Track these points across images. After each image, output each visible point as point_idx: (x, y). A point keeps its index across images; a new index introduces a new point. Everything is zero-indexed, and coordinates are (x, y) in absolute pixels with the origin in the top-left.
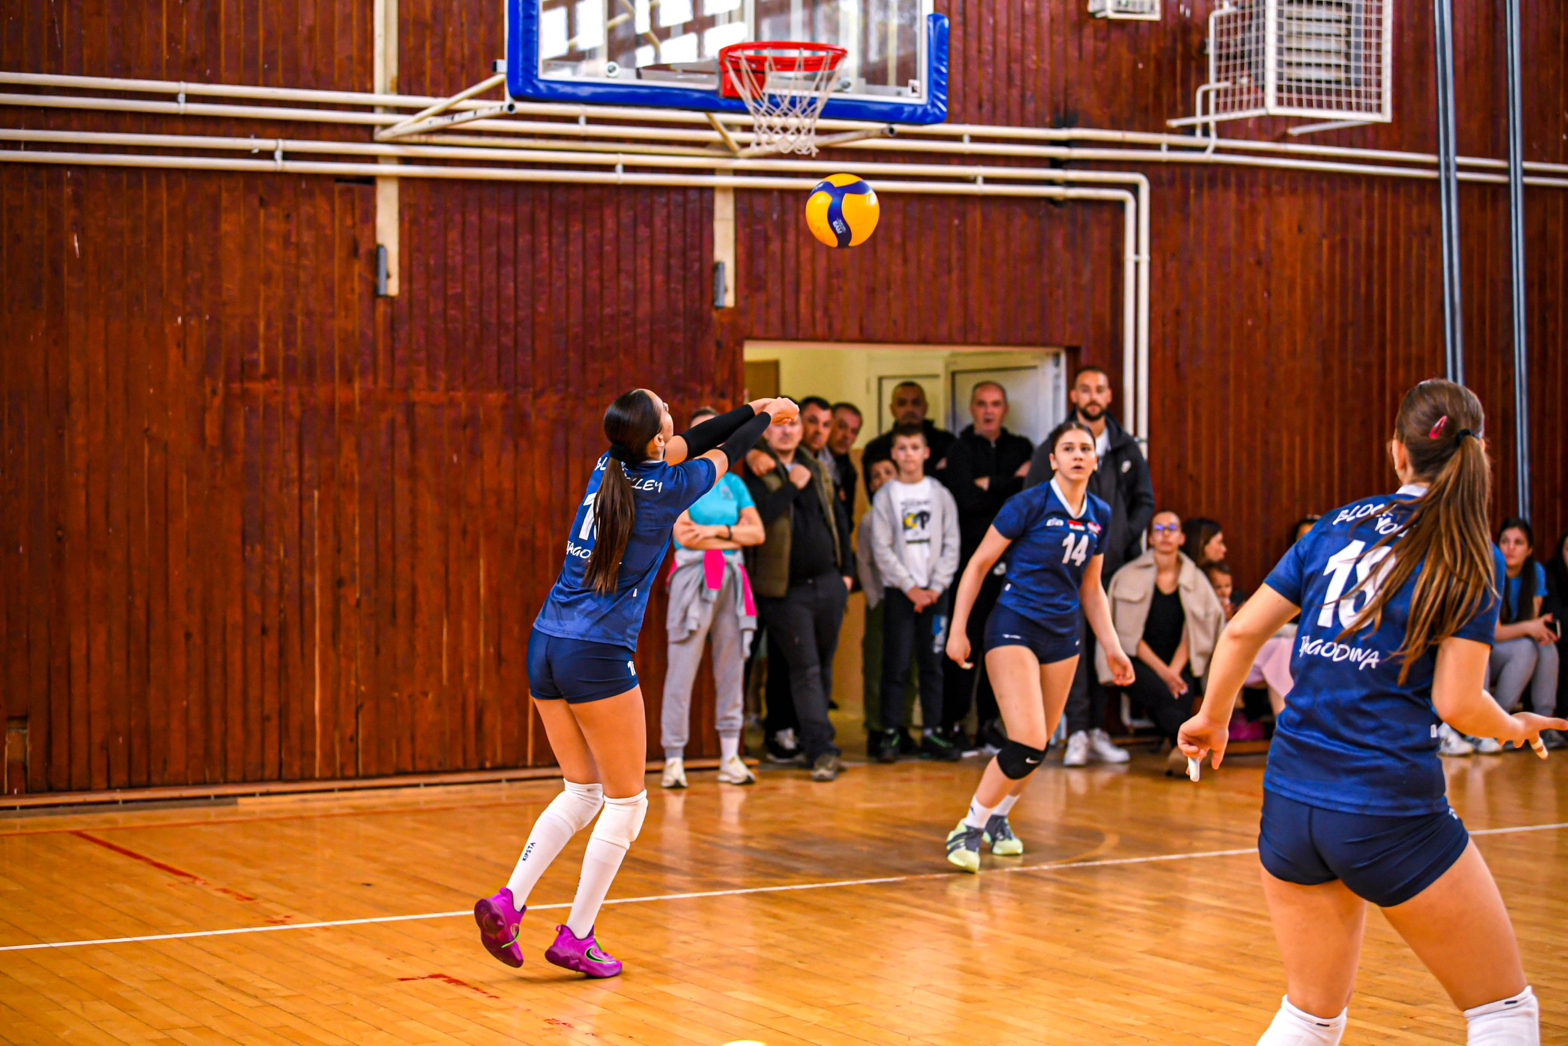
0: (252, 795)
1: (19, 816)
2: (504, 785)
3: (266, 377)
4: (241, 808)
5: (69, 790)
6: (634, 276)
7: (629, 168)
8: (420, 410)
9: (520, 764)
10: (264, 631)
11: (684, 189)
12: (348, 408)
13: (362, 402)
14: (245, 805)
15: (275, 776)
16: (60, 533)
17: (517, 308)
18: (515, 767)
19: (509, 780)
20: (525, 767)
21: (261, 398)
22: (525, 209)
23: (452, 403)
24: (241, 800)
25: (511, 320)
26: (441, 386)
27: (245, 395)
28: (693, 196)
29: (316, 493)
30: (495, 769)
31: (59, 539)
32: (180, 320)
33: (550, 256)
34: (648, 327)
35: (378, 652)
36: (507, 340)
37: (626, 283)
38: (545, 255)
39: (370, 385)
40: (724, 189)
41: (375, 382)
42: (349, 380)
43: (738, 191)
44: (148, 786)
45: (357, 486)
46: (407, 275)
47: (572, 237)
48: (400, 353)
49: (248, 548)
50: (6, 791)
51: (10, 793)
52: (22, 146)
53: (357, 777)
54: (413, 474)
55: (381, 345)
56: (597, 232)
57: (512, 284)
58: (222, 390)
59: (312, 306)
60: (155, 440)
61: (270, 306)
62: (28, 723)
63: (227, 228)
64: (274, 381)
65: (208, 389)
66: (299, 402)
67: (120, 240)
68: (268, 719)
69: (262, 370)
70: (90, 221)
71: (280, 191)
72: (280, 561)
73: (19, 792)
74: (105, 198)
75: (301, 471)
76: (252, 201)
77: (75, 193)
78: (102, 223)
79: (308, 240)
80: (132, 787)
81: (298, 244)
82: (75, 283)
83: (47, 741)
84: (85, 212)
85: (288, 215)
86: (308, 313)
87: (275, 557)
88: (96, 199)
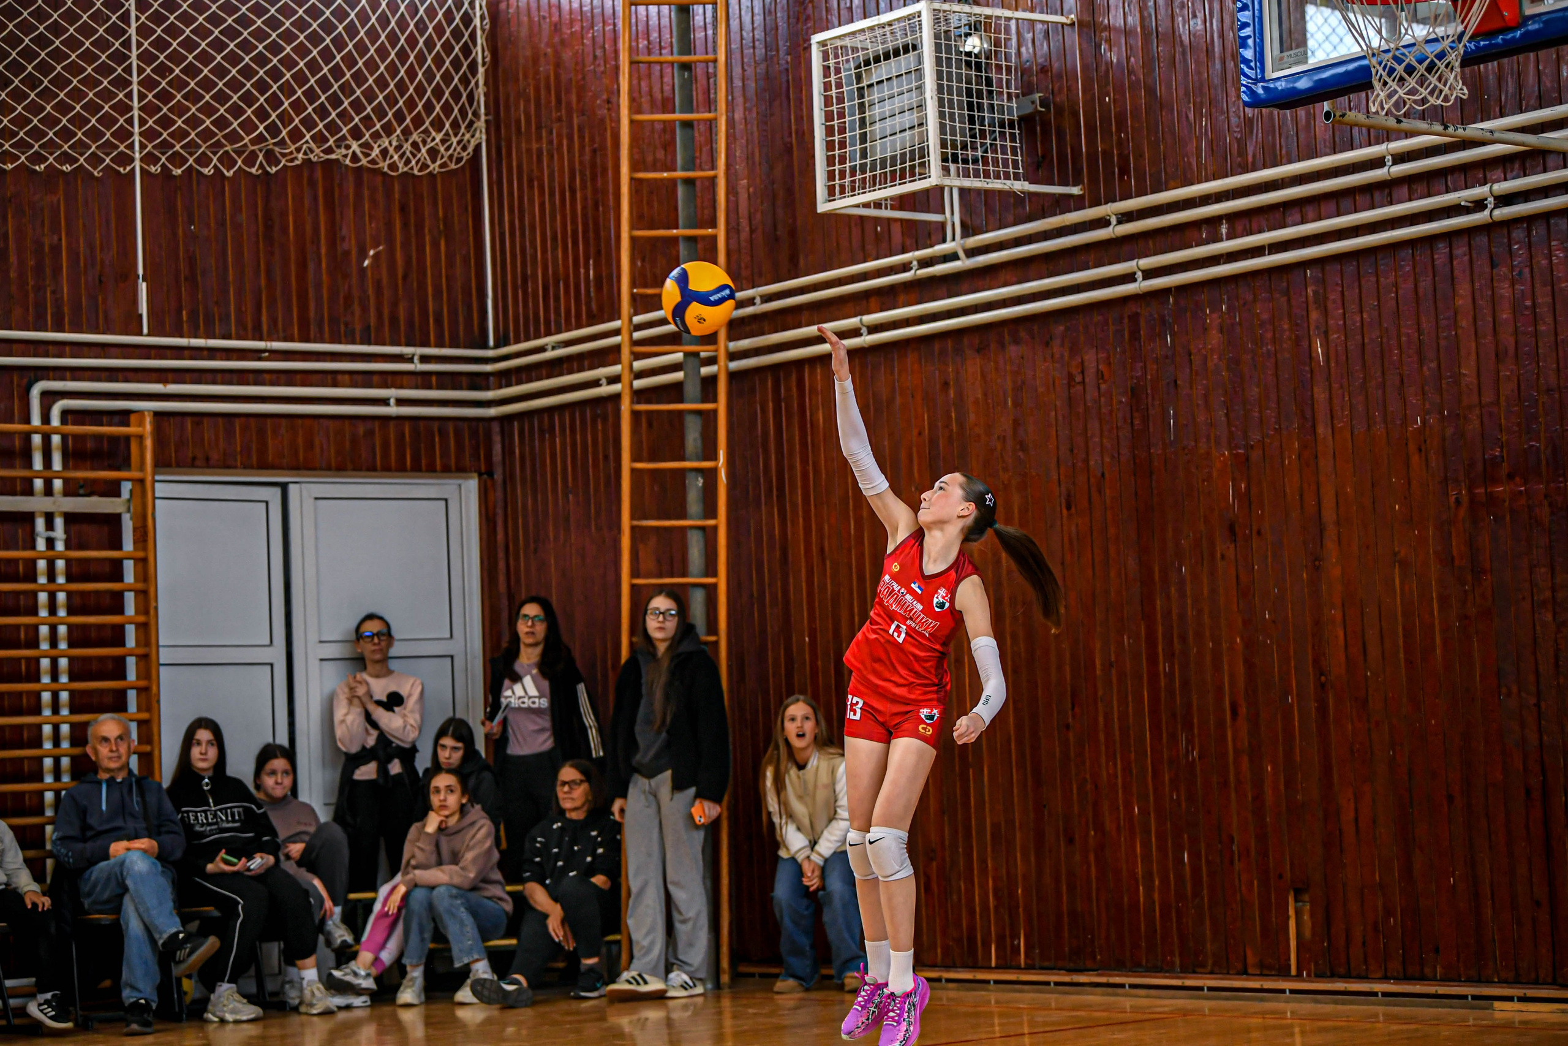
0: (1510, 999)
1: (1289, 1001)
3: (1510, 477)
4: (1498, 1015)
5: (1348, 976)
10: (1528, 792)
14: (1502, 1010)
15: (1549, 980)
16: (1323, 678)
21: (1506, 504)
24: (1497, 1004)
27: (1492, 500)
31: (1323, 686)
32: (1419, 420)
44: (1422, 978)
49: (1504, 690)
50: (1293, 972)
51: (1299, 975)
52: (1267, 251)
58: (1465, 500)
59: (1553, 380)
60: (1404, 564)
61: (1508, 389)
62: (1306, 897)
63: (1460, 302)
64: (1518, 479)
65: (1452, 499)
66: (1546, 503)
67: (1359, 337)
68: (1538, 904)
69: (1505, 469)
70: (1331, 322)
71: (1510, 246)
72: (1538, 705)
73: (1309, 975)
74: (1342, 293)
75: (1553, 590)
76: (1482, 264)
77: (1315, 293)
78: (1341, 323)
79: (1543, 299)
80: (1407, 978)
81: (1534, 305)
82: (1320, 394)
83: (1326, 918)
84: (1326, 312)
85: (1520, 273)
86: (1549, 390)
87: (1533, 701)
88: (1334, 296)
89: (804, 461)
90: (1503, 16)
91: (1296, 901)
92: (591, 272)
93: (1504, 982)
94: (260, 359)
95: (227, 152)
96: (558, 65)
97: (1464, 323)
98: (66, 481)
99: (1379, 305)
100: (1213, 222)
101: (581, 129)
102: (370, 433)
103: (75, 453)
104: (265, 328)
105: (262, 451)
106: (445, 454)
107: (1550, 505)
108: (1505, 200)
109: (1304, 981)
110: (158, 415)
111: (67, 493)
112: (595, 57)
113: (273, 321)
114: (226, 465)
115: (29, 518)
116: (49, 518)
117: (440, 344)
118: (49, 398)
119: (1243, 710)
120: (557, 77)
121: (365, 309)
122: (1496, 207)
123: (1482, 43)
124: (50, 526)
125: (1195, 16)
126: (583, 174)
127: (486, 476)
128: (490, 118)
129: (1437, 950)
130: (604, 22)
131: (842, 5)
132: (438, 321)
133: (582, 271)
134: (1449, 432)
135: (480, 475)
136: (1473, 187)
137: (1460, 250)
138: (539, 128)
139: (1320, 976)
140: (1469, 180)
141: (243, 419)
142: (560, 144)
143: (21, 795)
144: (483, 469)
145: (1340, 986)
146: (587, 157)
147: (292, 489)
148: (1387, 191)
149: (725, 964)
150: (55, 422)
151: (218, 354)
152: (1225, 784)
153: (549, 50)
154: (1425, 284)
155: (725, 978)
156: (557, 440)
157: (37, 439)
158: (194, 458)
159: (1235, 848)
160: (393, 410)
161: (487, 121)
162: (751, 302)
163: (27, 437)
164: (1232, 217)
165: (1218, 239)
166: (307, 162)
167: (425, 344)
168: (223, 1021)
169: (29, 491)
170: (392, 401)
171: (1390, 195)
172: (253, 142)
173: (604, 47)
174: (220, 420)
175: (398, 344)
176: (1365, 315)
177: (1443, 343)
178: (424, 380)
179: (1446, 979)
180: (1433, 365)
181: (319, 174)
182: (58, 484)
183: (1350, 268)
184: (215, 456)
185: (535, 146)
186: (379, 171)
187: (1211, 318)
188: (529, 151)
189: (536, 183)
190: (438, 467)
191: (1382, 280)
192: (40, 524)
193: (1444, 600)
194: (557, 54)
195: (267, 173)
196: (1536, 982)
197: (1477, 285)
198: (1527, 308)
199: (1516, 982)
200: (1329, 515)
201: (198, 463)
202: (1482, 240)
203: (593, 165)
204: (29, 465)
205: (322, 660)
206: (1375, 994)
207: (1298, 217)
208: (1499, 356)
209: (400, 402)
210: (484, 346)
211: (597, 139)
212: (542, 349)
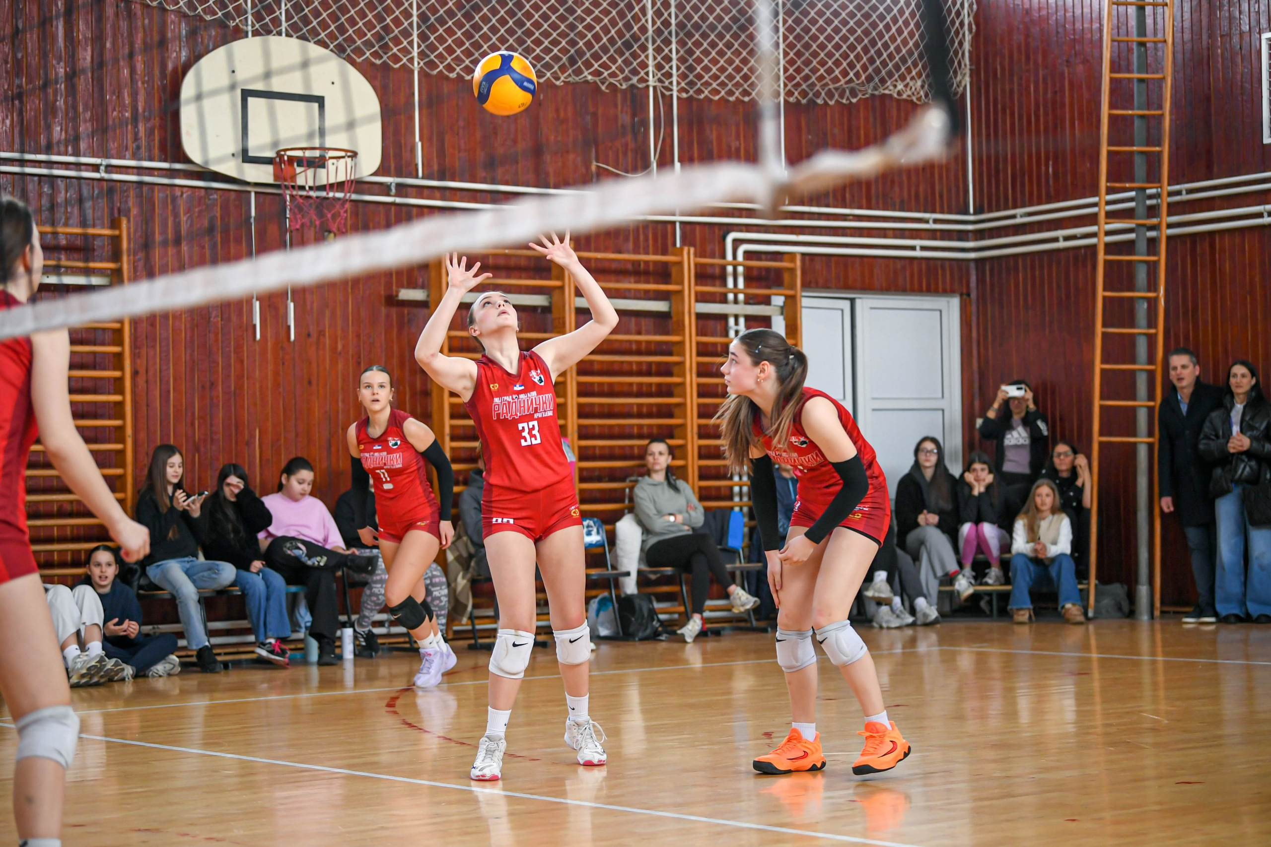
89: (1214, 294)
92: (1051, 170)
94: (845, 220)
95: (830, 89)
96: (1027, 36)
98: (746, 296)
101: (1045, 78)
102: (904, 268)
103: (752, 278)
104: (848, 201)
105: (846, 277)
106: (944, 282)
110: (804, 255)
111: (747, 302)
112: (1057, 32)
113: (852, 196)
114: (826, 287)
115: (724, 318)
116: (736, 317)
117: (942, 212)
118: (737, 243)
120: (1027, 45)
121: (901, 189)
124: (737, 323)
126: (1045, 107)
127: (965, 297)
128: (973, 67)
130: (1065, 10)
131: (1252, 9)
132: (941, 197)
133: (1043, 168)
135: (961, 295)
138: (1011, 75)
141: (836, 258)
142: (1028, 87)
143: (718, 488)
144: (965, 291)
146: (1049, 95)
147: (858, 303)
149: (1158, 604)
150: (740, 257)
151: (823, 217)
153: (1021, 26)
155: (1157, 613)
156: (1021, 275)
157: (730, 269)
158: (810, 282)
160: (918, 253)
161: (971, 70)
162: (1179, 193)
163: (723, 268)
166: (873, 95)
167: (934, 211)
168: (881, 627)
169: (724, 300)
170: (918, 248)
172: (846, 83)
173: (1065, 26)
174: (824, 258)
175: (919, 211)
178: (933, 234)
181: (877, 103)
182: (741, 297)
184: (821, 281)
185: (1007, 87)
186: (912, 101)
188: (1003, 90)
189: (1008, 111)
190: (940, 289)
192: (731, 321)
194: (1027, 28)
195: (851, 102)
201: (812, 285)
203: (1054, 102)
204: (724, 283)
205: (874, 410)
209: (923, 248)
210: (966, 212)
211: (1058, 85)
212: (1013, 217)
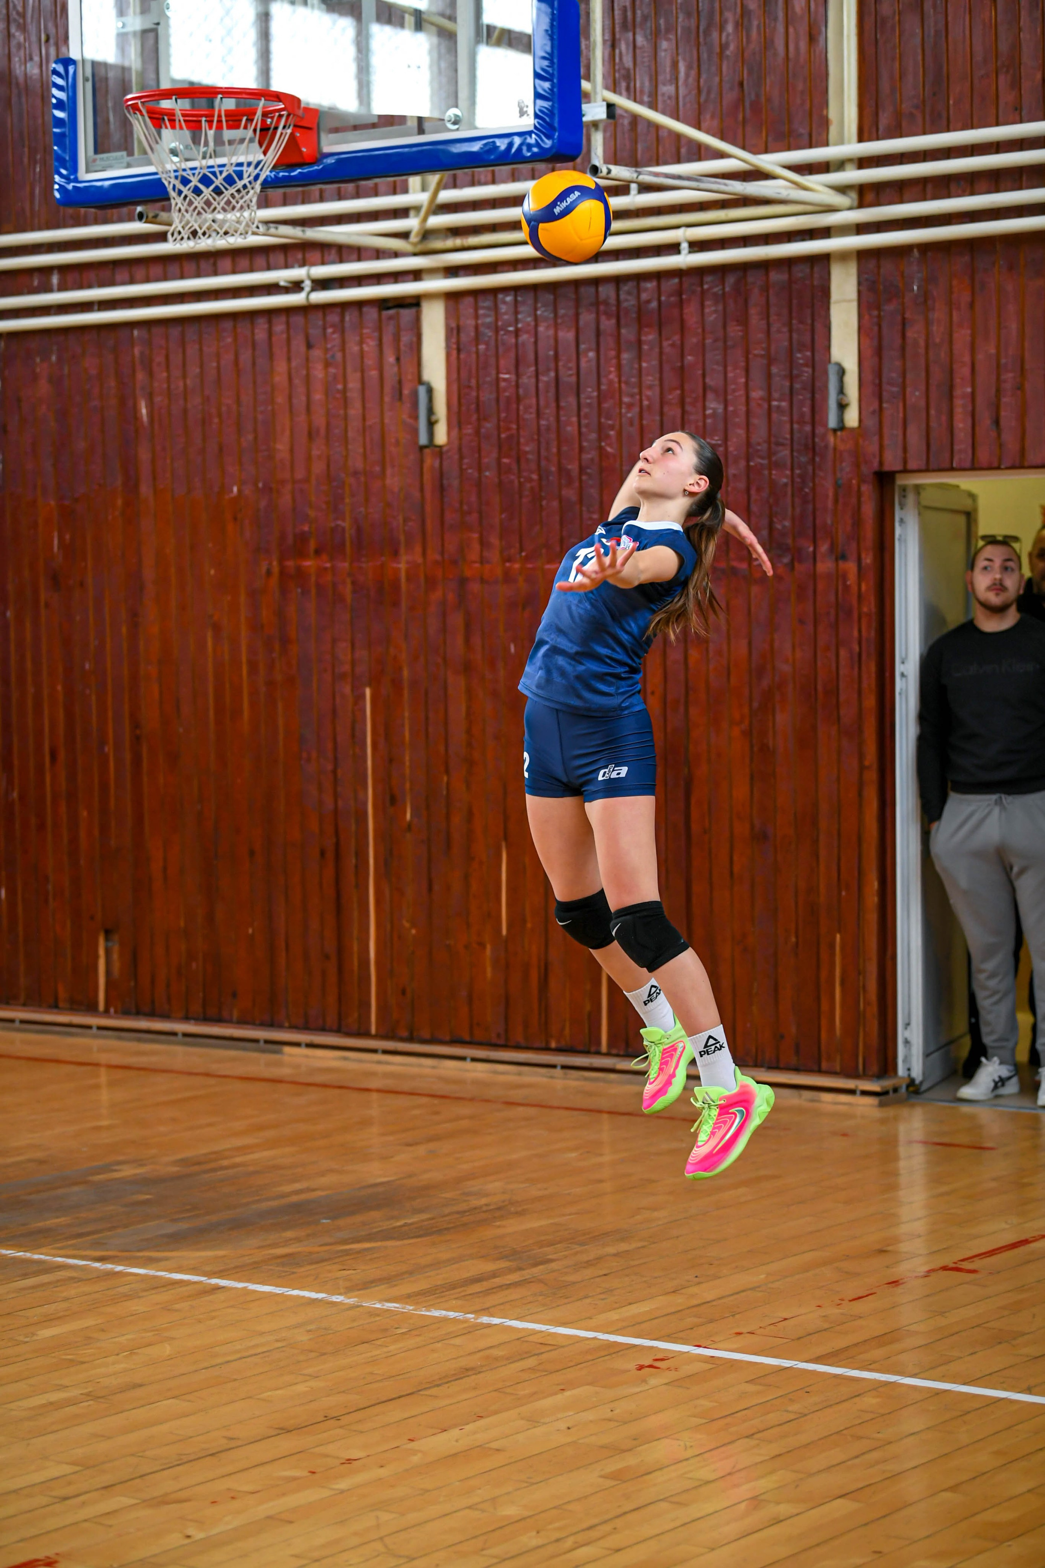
0: (297, 1044)
1: (95, 1037)
2: (558, 1072)
3: (318, 552)
4: (286, 1058)
5: (152, 1014)
6: (724, 395)
7: (698, 246)
8: (475, 587)
9: (593, 1049)
10: (323, 853)
11: (788, 262)
12: (395, 585)
13: (408, 579)
14: (291, 1055)
16: (138, 732)
17: (581, 449)
18: (587, 1052)
19: (564, 1067)
20: (598, 1053)
21: (313, 579)
22: (587, 318)
23: (508, 578)
24: (287, 1049)
25: (573, 467)
26: (494, 556)
27: (301, 575)
28: (800, 272)
29: (368, 692)
30: (560, 1050)
31: (138, 738)
32: (235, 489)
33: (619, 376)
34: (742, 464)
35: (430, 889)
36: (570, 494)
37: (714, 405)
38: (613, 376)
39: (420, 560)
40: (844, 256)
41: (424, 553)
42: (395, 553)
43: (863, 255)
44: (219, 1020)
45: (406, 684)
46: (456, 419)
47: (645, 347)
48: (450, 517)
49: (304, 755)
50: (101, 1006)
51: (107, 1011)
52: (96, 307)
53: (411, 1039)
54: (468, 668)
55: (428, 508)
56: (676, 338)
57: (574, 419)
58: (276, 569)
59: (359, 465)
60: (217, 628)
61: (318, 468)
62: (116, 937)
63: (277, 379)
64: (324, 557)
65: (264, 568)
66: (349, 581)
67: (181, 402)
68: (327, 957)
69: (312, 545)
70: (156, 384)
71: (325, 329)
72: (334, 772)
73: (116, 1012)
74: (167, 357)
75: (353, 663)
76: (299, 344)
77: (142, 354)
78: (165, 386)
79: (354, 384)
80: (206, 1019)
81: (345, 390)
82: (144, 455)
83: (133, 960)
84: (151, 374)
85: (333, 356)
86: (355, 473)
87: (330, 767)
88: (160, 359)
90: (301, 151)
91: (107, 939)
93: (294, 1027)
97: (280, 399)
99: (202, 372)
100: (45, 271)
107: (354, 583)
108: (322, 284)
109: (110, 1017)
119: (62, 755)
122: (313, 290)
123: (281, 174)
125: (31, 59)
129: (234, 995)
134: (263, 504)
136: (292, 267)
137: (279, 327)
139: (126, 1013)
140: (290, 260)
145: (143, 1024)
148: (212, 261)
152: (41, 827)
154: (246, 356)
159: (50, 887)
164: (64, 269)
165: (48, 289)
171: (215, 264)
176: (188, 382)
177: (260, 417)
179: (243, 1022)
180: (250, 437)
183: (175, 332)
187: (42, 368)
191: (205, 349)
193: (253, 667)
196: (323, 1029)
197: (294, 364)
198: (338, 391)
199: (306, 1027)
200: (149, 574)
202: (298, 320)
206: (174, 1034)
207: (126, 276)
208: (311, 435)
